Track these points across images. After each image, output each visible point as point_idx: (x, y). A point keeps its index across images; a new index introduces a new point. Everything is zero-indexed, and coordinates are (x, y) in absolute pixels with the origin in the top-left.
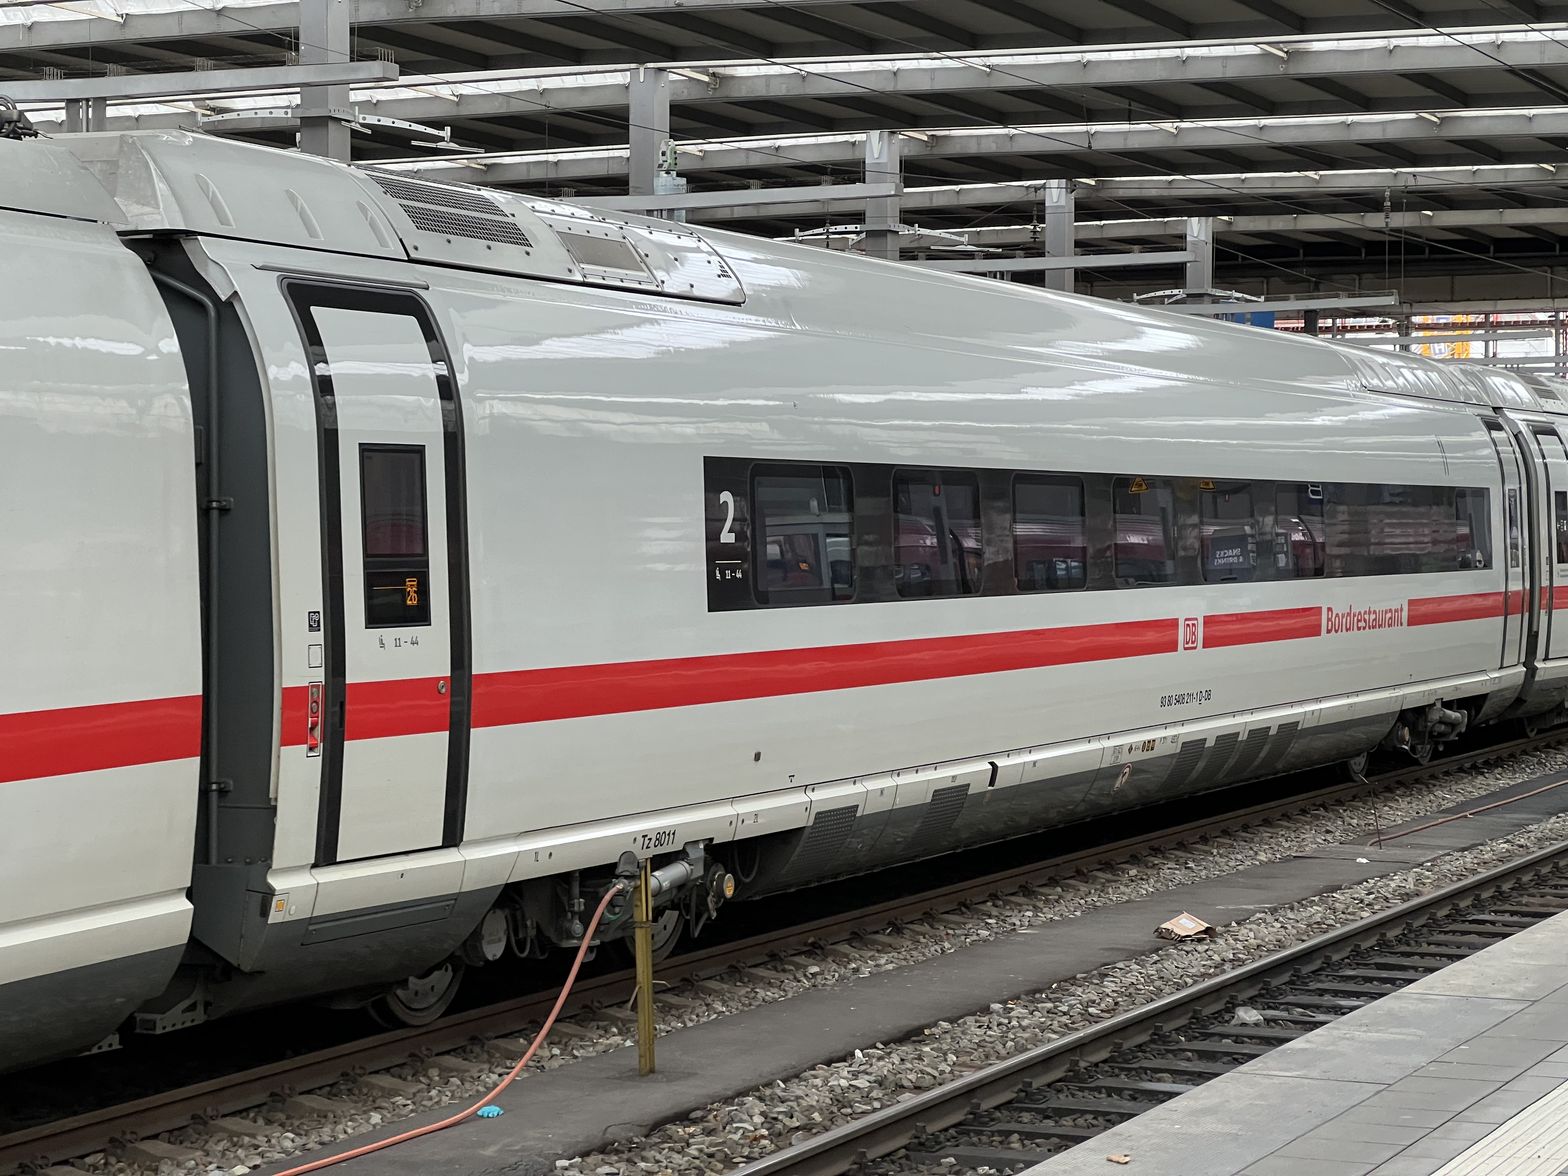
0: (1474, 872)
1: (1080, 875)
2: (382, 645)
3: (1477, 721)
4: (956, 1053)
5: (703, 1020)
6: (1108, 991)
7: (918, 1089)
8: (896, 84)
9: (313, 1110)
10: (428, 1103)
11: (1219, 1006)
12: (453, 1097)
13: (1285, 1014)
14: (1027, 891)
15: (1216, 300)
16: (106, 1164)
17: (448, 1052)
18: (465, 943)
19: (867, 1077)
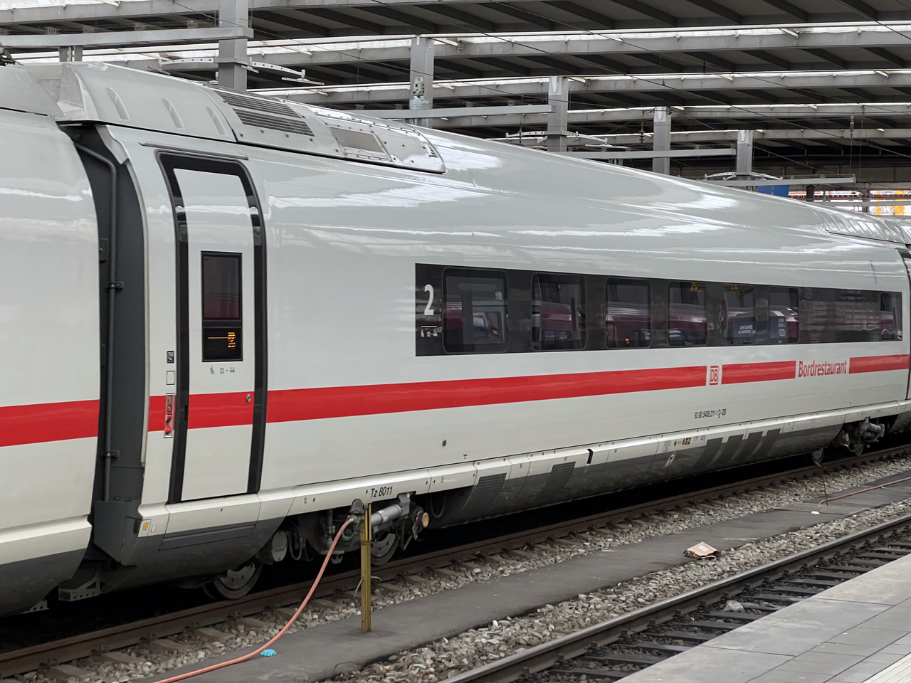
0: (882, 521)
1: (644, 517)
2: (212, 372)
3: (890, 431)
4: (555, 624)
5: (406, 599)
6: (651, 588)
7: (529, 645)
8: (567, 48)
9: (165, 649)
10: (233, 646)
11: (717, 599)
12: (249, 643)
13: (757, 605)
14: (611, 526)
15: (753, 178)
16: (37, 678)
17: (252, 615)
18: (261, 550)
19: (498, 638)
